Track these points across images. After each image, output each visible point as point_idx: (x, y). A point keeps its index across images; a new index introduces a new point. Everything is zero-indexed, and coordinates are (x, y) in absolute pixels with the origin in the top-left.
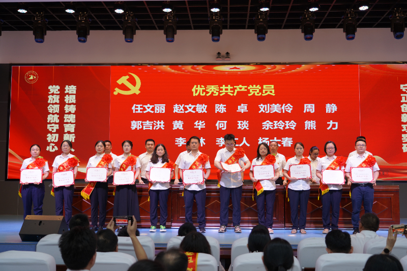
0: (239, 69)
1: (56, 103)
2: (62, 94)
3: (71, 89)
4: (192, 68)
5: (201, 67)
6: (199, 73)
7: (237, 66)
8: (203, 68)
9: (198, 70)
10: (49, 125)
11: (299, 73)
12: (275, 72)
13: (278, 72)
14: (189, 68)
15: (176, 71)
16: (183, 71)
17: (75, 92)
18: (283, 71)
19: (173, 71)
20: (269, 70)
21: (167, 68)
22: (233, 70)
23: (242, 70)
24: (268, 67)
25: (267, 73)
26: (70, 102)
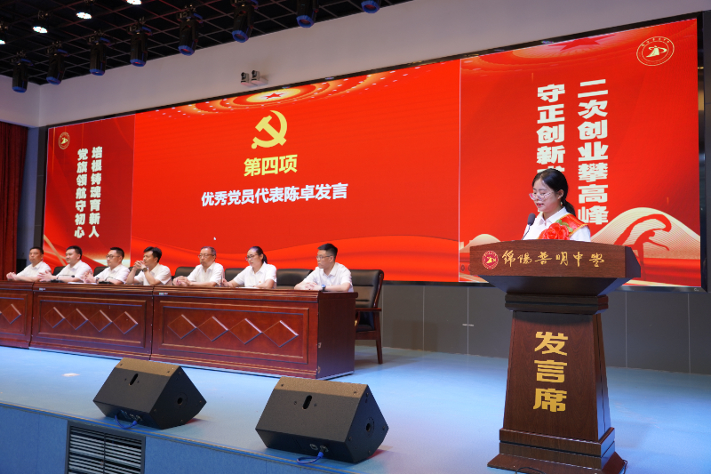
0: (278, 96)
1: (84, 173)
2: (90, 160)
3: (98, 152)
4: (222, 104)
5: (231, 101)
6: (229, 111)
7: (276, 92)
8: (234, 102)
9: (228, 106)
10: (77, 203)
11: (362, 90)
12: (327, 94)
13: (332, 92)
14: (217, 103)
15: (203, 111)
16: (210, 110)
17: (101, 156)
18: (339, 89)
19: (200, 111)
20: (319, 92)
21: (193, 108)
22: (270, 99)
23: (282, 97)
24: (318, 87)
25: (317, 97)
26: (96, 170)
